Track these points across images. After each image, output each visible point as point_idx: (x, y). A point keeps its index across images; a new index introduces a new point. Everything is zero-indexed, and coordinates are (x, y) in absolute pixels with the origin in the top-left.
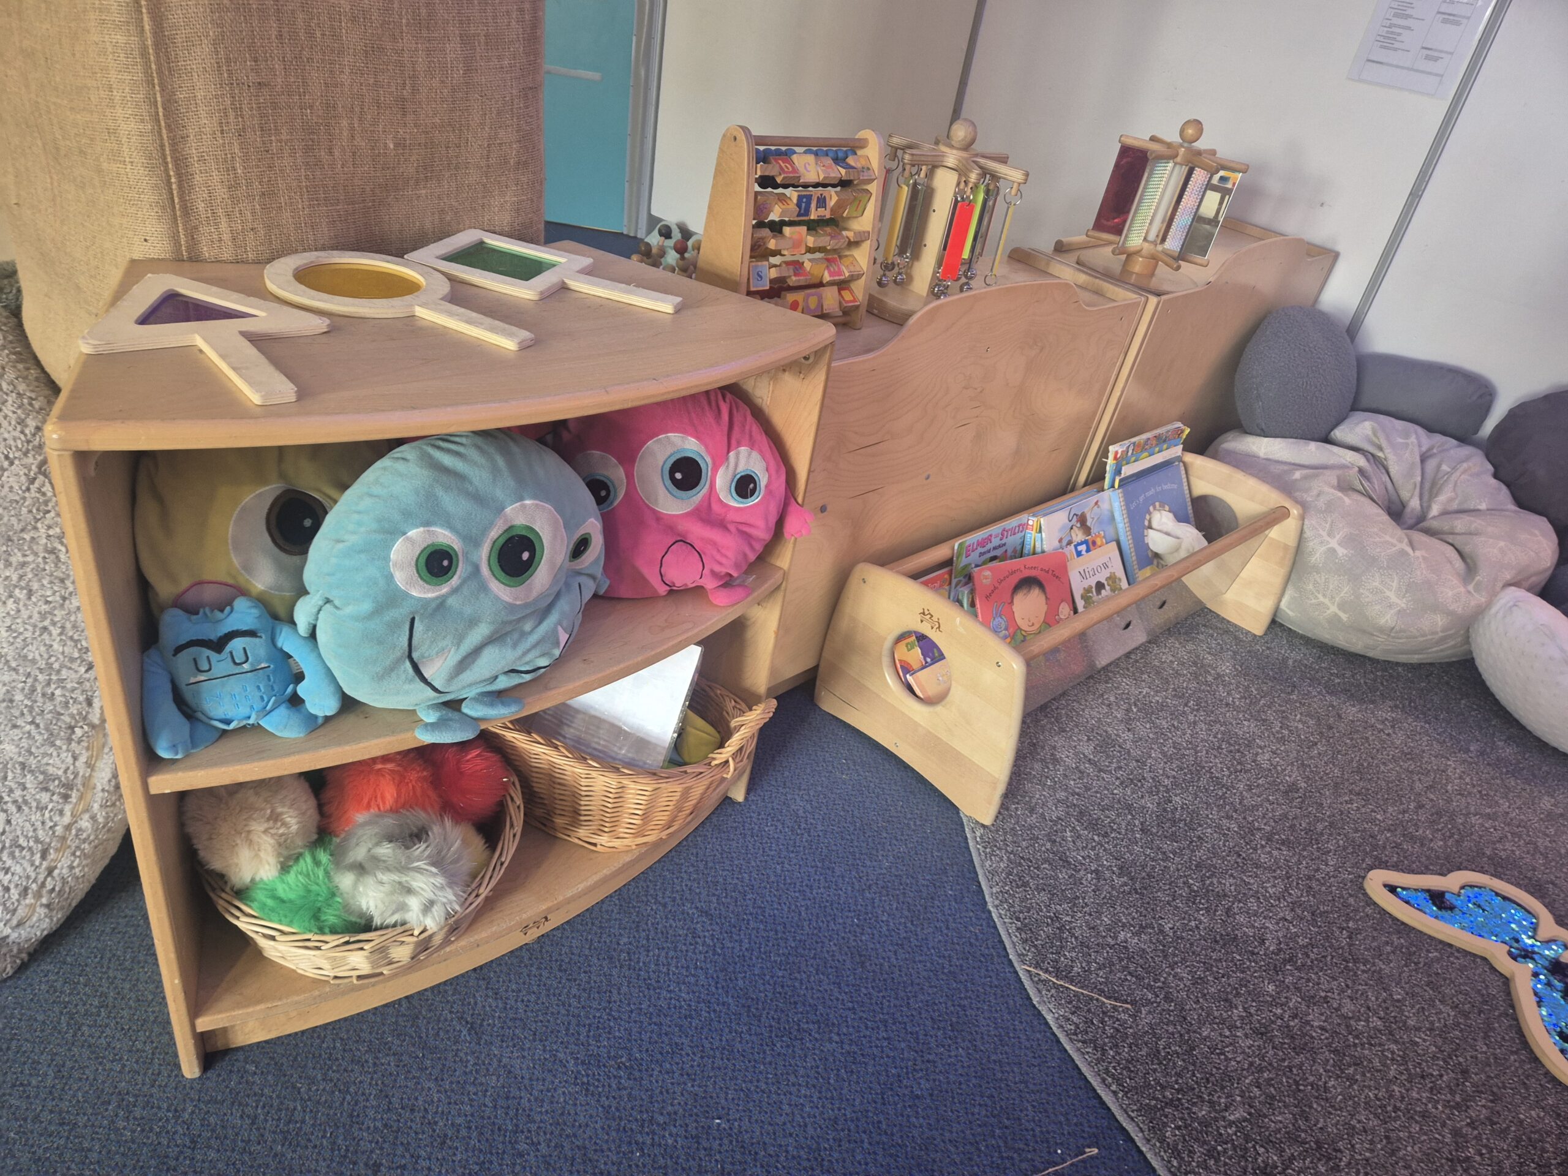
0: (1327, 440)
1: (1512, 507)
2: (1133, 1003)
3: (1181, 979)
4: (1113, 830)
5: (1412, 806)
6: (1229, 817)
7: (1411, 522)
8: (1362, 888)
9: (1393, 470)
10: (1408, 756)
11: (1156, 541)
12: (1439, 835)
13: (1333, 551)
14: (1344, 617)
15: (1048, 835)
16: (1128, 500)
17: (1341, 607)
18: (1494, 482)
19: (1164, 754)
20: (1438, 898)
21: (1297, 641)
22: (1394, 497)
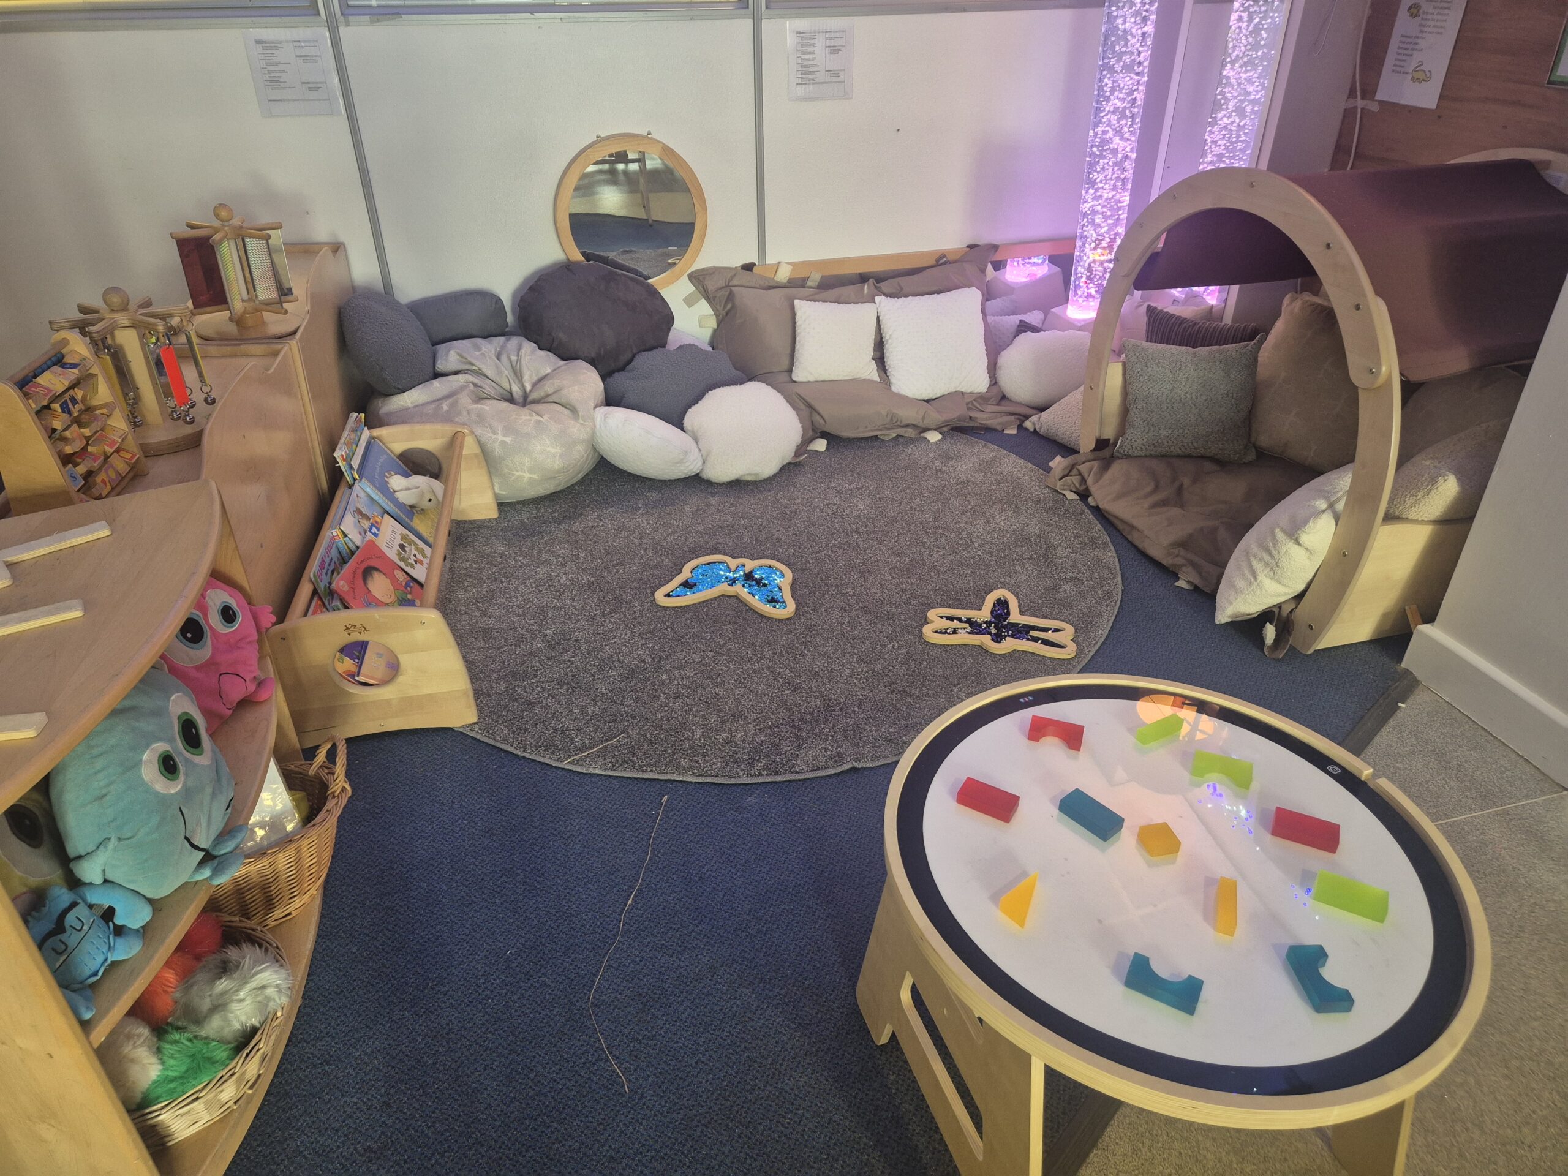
0: (437, 375)
1: (562, 363)
2: (623, 732)
3: (630, 705)
4: (536, 671)
5: (642, 552)
6: (578, 621)
7: (521, 400)
8: (657, 605)
9: (489, 373)
10: (620, 529)
11: (405, 498)
12: (663, 557)
13: (503, 443)
14: (535, 476)
15: (510, 699)
16: (372, 482)
17: (530, 471)
18: (542, 353)
19: (519, 615)
20: (687, 585)
21: (518, 507)
22: (502, 391)
